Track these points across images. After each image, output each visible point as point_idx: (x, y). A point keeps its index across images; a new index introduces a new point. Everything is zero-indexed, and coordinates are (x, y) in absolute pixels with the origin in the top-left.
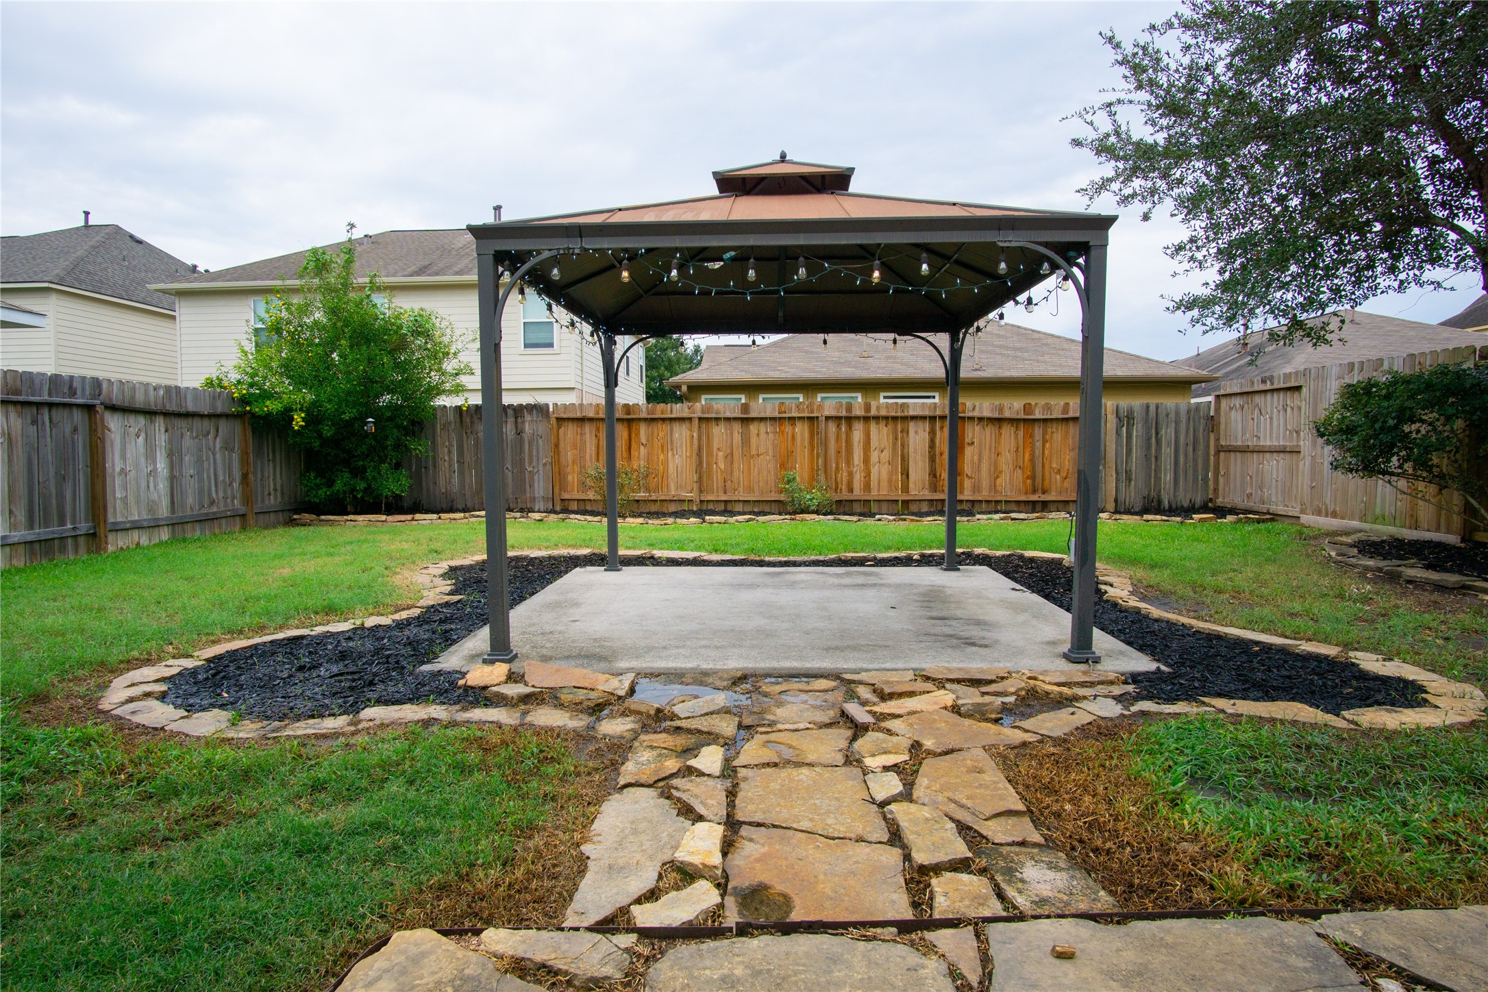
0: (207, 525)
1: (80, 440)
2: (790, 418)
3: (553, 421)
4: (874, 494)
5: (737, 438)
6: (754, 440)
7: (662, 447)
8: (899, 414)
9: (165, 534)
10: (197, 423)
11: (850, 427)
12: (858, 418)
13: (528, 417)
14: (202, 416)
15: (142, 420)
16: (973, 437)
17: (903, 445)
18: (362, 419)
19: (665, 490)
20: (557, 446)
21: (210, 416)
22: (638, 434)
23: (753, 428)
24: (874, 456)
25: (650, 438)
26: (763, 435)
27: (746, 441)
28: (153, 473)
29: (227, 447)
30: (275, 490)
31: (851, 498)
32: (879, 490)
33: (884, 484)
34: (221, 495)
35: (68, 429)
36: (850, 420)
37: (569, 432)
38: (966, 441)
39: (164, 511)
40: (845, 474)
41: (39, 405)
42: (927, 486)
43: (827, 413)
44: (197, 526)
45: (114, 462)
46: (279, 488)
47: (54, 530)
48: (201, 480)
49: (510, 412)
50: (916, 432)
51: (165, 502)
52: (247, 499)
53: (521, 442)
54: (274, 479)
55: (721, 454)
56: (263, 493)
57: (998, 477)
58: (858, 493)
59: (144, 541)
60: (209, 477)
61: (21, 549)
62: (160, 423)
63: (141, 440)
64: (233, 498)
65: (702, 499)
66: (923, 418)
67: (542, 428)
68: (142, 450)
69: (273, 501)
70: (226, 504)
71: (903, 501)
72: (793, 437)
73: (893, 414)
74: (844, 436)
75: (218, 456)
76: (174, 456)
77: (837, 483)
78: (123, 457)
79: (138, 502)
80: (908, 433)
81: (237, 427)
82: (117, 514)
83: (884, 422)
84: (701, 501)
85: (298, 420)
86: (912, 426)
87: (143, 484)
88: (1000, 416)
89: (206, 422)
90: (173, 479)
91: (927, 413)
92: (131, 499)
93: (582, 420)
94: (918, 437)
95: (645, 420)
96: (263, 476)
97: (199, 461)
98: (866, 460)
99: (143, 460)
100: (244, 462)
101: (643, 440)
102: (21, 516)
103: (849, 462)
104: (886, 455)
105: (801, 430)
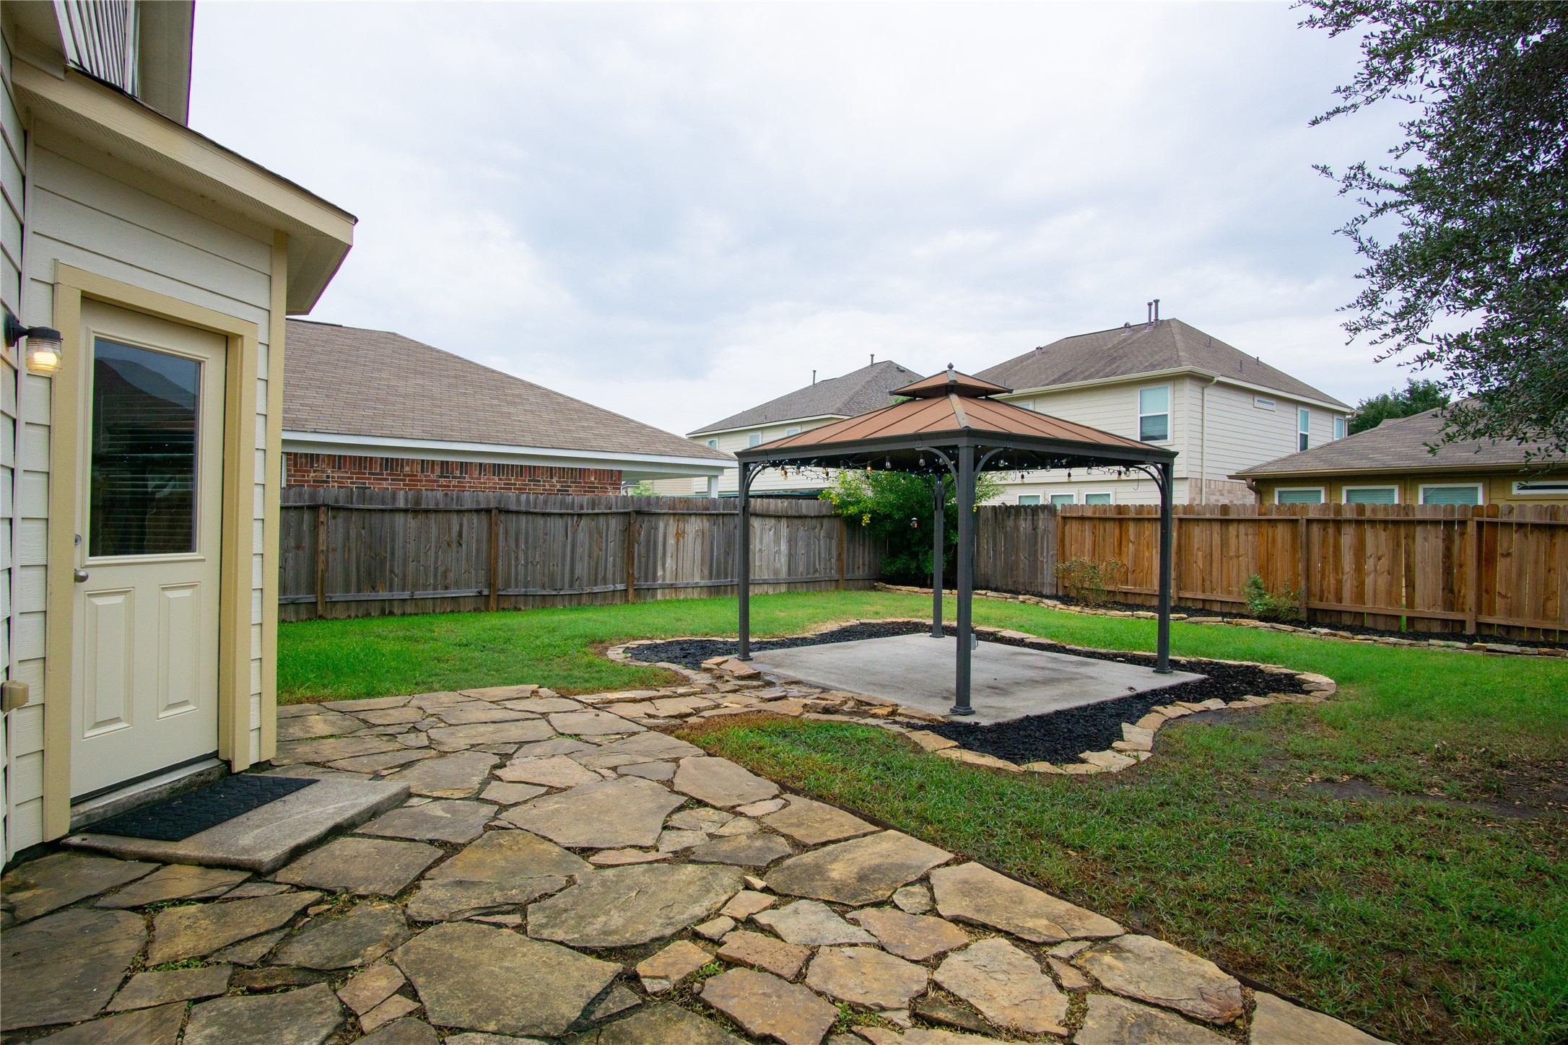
0: (811, 585)
1: (738, 533)
2: (1269, 521)
3: (1059, 519)
4: (1368, 607)
5: (1217, 539)
6: (1233, 542)
7: (1148, 544)
8: (1402, 517)
9: (783, 588)
10: (808, 522)
11: (1339, 532)
12: (1349, 521)
13: (1041, 516)
14: (811, 517)
15: (773, 521)
16: (1510, 547)
17: (1408, 553)
18: (909, 518)
19: (1149, 585)
20: (1063, 540)
21: (816, 517)
22: (1127, 532)
23: (1232, 529)
24: (1369, 565)
25: (1138, 536)
26: (1242, 537)
27: (1224, 543)
28: (778, 552)
29: (829, 536)
30: (864, 565)
31: (1338, 609)
32: (1374, 603)
33: (1382, 596)
34: (822, 566)
35: (732, 527)
36: (1338, 523)
37: (1073, 528)
38: (1499, 551)
39: (783, 574)
40: (1332, 581)
41: (717, 515)
42: (1440, 602)
43: (1311, 516)
44: (805, 585)
45: (755, 545)
46: (867, 563)
47: (721, 581)
48: (808, 557)
49: (1029, 510)
50: (1425, 539)
51: (784, 569)
52: (840, 570)
53: (1036, 535)
54: (863, 558)
55: (1200, 553)
56: (854, 565)
57: (1548, 599)
58: (1347, 604)
59: (771, 592)
60: (814, 556)
61: (705, 589)
62: (784, 522)
63: (772, 532)
64: (831, 569)
65: (1181, 595)
66: (1436, 523)
67: (1052, 525)
68: (772, 538)
69: (860, 573)
70: (825, 573)
71: (1408, 618)
72: (1274, 541)
73: (1394, 517)
74: (1331, 541)
75: (822, 542)
76: (792, 541)
77: (1322, 591)
78: (761, 542)
79: (768, 569)
80: (1414, 538)
81: (837, 523)
82: (755, 575)
83: (1382, 526)
84: (1180, 599)
85: (866, 519)
86: (1419, 532)
87: (772, 558)
88: (1554, 522)
89: (814, 521)
90: (790, 556)
91: (1441, 517)
92: (764, 566)
93: (1082, 519)
94: (1427, 546)
95: (1134, 519)
96: (854, 555)
97: (808, 545)
98: (1359, 569)
99: (772, 544)
100: (840, 545)
101: (1132, 538)
102: (706, 572)
103: (1337, 568)
104: (1384, 563)
105: (1282, 533)
